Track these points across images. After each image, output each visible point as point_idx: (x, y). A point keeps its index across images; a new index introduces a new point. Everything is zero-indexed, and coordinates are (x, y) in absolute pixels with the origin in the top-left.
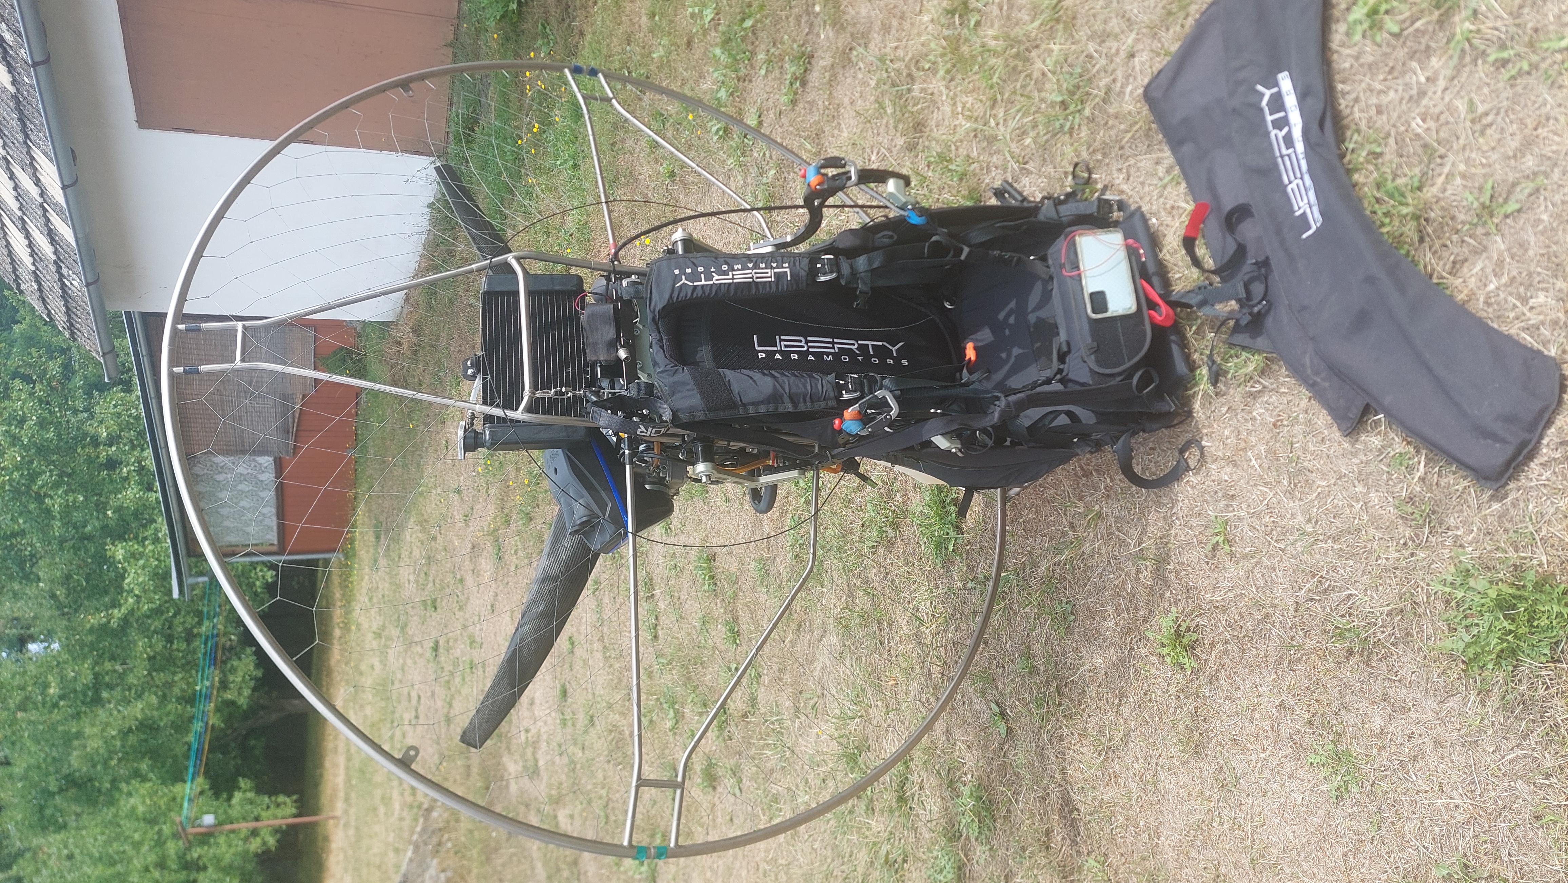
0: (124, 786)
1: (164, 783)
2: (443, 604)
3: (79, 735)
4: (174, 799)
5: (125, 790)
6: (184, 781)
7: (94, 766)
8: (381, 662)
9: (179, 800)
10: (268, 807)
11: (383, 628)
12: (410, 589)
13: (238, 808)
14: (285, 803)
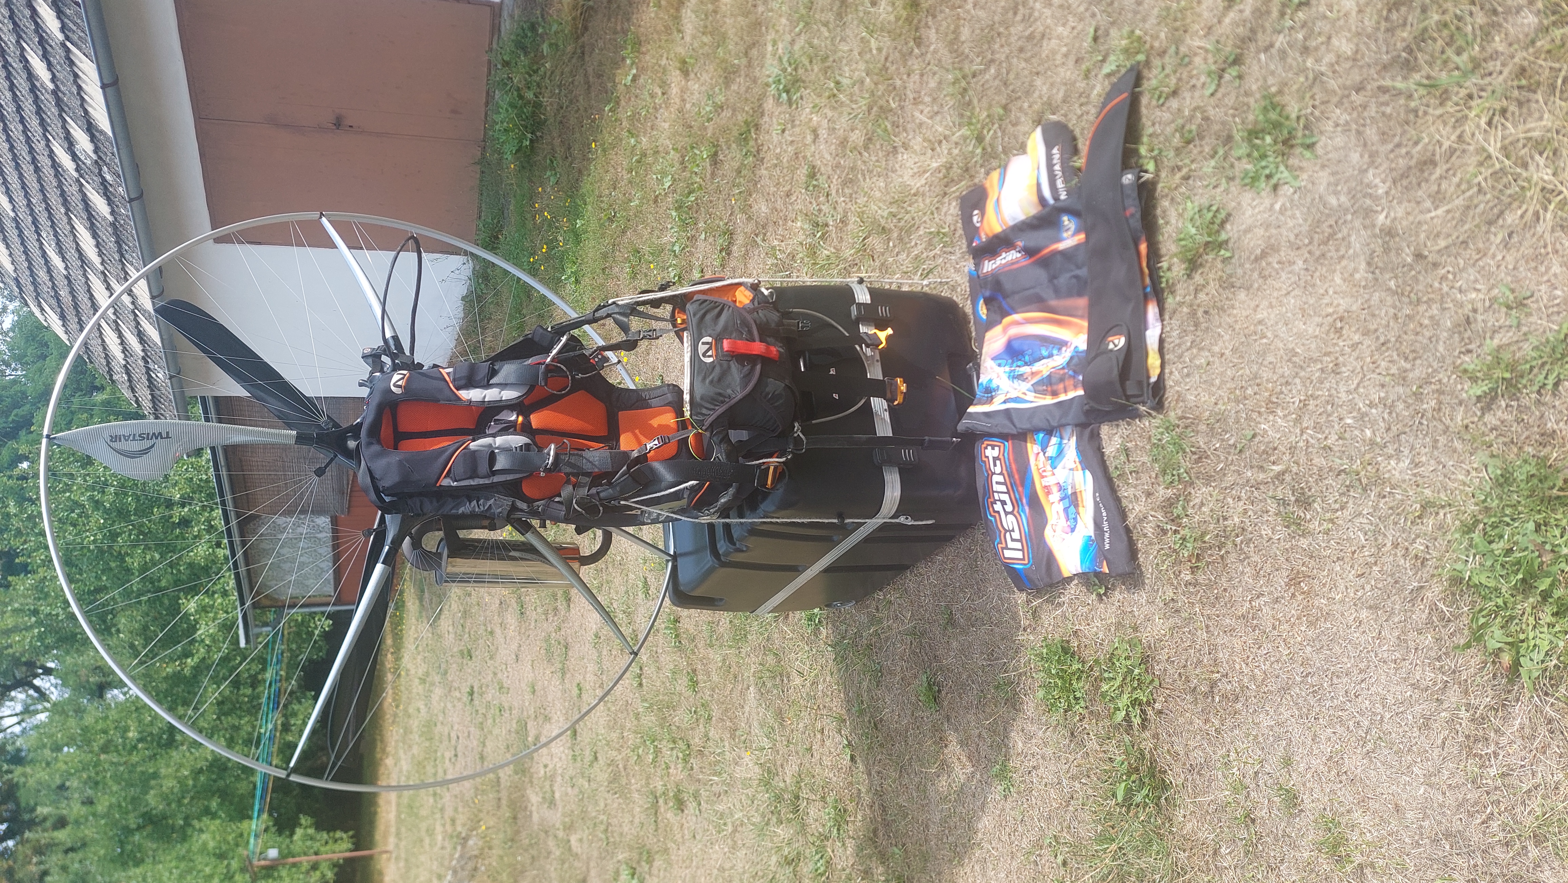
0: (195, 823)
1: (232, 819)
2: (476, 654)
3: (155, 775)
4: (241, 835)
5: (197, 827)
6: (250, 818)
7: (169, 805)
8: (426, 705)
9: (245, 835)
10: (327, 843)
11: (427, 674)
12: (449, 639)
13: (300, 843)
14: (342, 839)
